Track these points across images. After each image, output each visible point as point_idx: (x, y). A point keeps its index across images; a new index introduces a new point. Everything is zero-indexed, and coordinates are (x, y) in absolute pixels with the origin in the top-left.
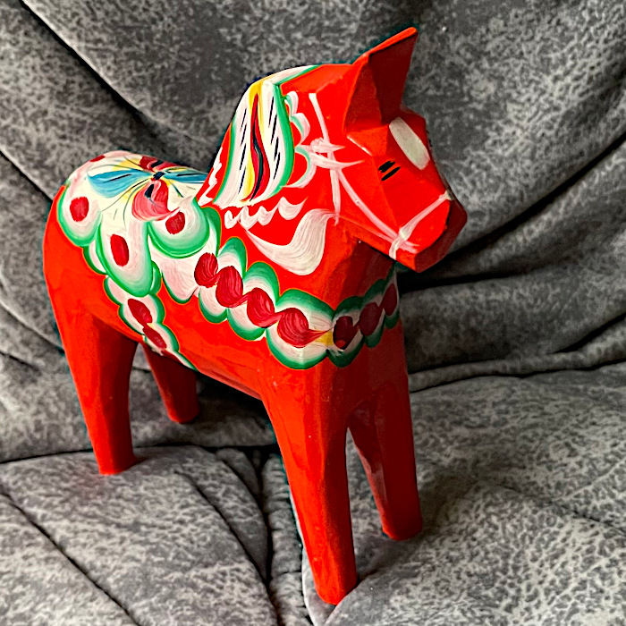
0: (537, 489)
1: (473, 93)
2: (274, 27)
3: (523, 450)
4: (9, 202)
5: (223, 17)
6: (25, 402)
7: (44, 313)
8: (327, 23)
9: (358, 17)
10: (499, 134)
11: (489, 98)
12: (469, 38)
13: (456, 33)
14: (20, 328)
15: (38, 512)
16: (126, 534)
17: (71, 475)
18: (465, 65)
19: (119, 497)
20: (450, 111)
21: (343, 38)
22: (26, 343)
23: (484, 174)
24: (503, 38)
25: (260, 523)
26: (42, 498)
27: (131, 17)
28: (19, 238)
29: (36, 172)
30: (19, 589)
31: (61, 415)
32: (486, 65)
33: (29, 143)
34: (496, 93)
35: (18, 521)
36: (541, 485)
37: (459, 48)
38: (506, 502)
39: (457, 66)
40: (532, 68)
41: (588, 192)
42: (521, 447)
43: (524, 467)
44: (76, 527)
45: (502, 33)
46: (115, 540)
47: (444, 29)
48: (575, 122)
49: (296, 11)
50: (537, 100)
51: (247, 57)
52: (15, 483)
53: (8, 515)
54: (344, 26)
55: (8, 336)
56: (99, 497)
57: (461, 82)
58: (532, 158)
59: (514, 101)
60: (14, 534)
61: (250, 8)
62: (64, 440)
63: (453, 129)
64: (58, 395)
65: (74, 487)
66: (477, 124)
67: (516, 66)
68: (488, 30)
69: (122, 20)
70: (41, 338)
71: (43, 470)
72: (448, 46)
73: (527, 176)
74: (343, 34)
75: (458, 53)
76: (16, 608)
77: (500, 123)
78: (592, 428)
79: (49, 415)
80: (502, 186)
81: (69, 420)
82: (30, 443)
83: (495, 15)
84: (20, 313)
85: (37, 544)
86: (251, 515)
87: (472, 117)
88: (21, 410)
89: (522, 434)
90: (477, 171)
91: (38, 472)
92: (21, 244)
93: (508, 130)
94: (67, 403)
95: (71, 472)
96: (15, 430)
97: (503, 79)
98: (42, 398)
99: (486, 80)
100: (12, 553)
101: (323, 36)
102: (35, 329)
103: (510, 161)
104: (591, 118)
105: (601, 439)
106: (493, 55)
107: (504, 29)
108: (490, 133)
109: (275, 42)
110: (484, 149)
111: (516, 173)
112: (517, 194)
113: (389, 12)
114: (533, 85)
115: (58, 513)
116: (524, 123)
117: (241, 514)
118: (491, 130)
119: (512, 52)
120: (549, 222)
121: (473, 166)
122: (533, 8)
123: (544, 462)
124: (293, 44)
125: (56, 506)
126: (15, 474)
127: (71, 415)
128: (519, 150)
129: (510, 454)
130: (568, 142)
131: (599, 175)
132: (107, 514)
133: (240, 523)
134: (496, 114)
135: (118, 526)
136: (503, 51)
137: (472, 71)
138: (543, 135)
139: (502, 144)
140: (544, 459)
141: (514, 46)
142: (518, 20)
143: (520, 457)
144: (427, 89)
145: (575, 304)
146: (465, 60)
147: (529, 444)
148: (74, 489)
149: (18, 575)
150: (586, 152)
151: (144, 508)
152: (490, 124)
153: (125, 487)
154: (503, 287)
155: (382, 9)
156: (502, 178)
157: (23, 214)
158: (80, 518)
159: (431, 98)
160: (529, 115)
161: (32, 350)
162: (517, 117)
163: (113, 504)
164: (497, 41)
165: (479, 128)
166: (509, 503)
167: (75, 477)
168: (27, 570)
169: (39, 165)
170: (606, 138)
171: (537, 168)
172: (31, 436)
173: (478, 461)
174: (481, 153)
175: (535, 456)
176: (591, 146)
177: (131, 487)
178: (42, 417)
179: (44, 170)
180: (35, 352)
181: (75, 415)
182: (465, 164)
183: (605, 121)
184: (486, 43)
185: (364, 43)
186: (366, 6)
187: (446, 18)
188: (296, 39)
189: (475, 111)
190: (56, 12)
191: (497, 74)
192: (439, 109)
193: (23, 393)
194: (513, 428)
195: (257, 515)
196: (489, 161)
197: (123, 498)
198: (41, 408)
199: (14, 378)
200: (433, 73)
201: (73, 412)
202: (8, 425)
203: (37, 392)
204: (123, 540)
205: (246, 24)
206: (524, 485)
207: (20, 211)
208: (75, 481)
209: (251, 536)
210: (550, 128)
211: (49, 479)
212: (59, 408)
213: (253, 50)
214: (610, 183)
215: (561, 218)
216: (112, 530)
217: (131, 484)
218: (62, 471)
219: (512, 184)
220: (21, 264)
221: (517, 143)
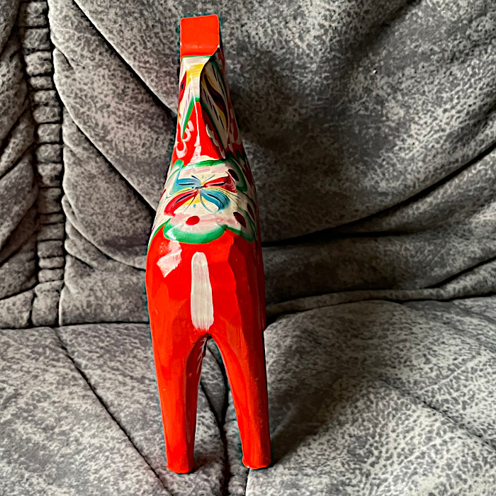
0: (402, 383)
1: (389, 115)
2: (262, 62)
3: (395, 356)
4: (82, 161)
5: (229, 52)
6: (82, 288)
7: (99, 233)
8: (297, 62)
9: (318, 60)
10: (404, 144)
11: (399, 119)
12: (391, 79)
13: (382, 75)
14: (83, 241)
15: (83, 362)
16: (136, 384)
17: (106, 337)
18: (386, 96)
19: (135, 357)
20: (373, 125)
21: (307, 73)
22: (87, 251)
23: (391, 169)
24: (413, 80)
25: (222, 385)
26: (87, 353)
27: (169, 48)
28: (86, 185)
29: (101, 144)
30: (64, 414)
31: (104, 298)
32: (400, 97)
33: (97, 125)
34: (405, 117)
35: (69, 368)
36: (404, 381)
37: (383, 85)
38: (381, 387)
39: (380, 97)
40: (430, 102)
41: (459, 186)
42: (394, 354)
43: (395, 367)
44: (105, 375)
45: (413, 77)
46: (127, 388)
47: (375, 71)
48: (455, 140)
49: (277, 53)
50: (431, 123)
51: (243, 80)
52: (71, 341)
53: (63, 363)
54: (309, 65)
55: (75, 245)
56: (122, 356)
57: (382, 107)
58: (424, 161)
59: (416, 123)
60: (66, 376)
61: (247, 48)
62: (105, 314)
63: (374, 138)
64: (103, 285)
65: (107, 346)
66: (391, 135)
67: (420, 100)
68: (403, 75)
69: (164, 50)
70: (96, 248)
71: (90, 333)
72: (376, 84)
73: (419, 172)
74: (307, 71)
75: (382, 88)
76: (61, 427)
77: (405, 136)
78: (442, 346)
79: (96, 297)
80: (402, 177)
81: (109, 302)
82: (83, 314)
83: (409, 65)
84: (84, 231)
85: (78, 385)
86: (217, 379)
87: (387, 130)
88: (78, 293)
89: (396, 345)
90: (387, 166)
91: (86, 334)
92: (87, 188)
93: (410, 141)
94: (108, 290)
95: (106, 335)
96: (75, 306)
97: (410, 108)
98: (93, 286)
99: (399, 108)
100: (63, 389)
101: (294, 70)
102: (93, 242)
103: (409, 162)
104: (466, 138)
105: (447, 354)
106: (405, 91)
107: (414, 75)
108: (398, 143)
109: (262, 72)
110: (393, 152)
111: (412, 170)
112: (412, 184)
113: (339, 58)
114: (430, 114)
115: (94, 364)
116: (421, 138)
117: (210, 377)
118: (399, 140)
119: (418, 90)
120: (431, 203)
121: (384, 163)
122: (435, 62)
123: (408, 366)
124: (273, 74)
125: (94, 360)
126: (72, 334)
127: (110, 299)
128: (416, 155)
129: (387, 358)
130: (449, 153)
131: (467, 175)
132: (126, 369)
133: (209, 384)
134: (403, 130)
135: (132, 378)
136: (412, 89)
137: (390, 100)
138: (433, 147)
139: (405, 150)
140: (408, 363)
141: (420, 86)
142: (424, 70)
143: (393, 360)
144: (359, 110)
145: (442, 258)
146: (387, 93)
147: (400, 352)
148: (107, 348)
149: (65, 404)
150: (460, 160)
151: (149, 368)
152: (399, 137)
153: (140, 350)
154: (396, 242)
155: (334, 56)
156: (403, 172)
157: (90, 169)
158: (108, 370)
159: (361, 116)
160: (424, 132)
161: (90, 256)
162: (418, 134)
163: (130, 362)
164: (409, 82)
165: (391, 138)
166: (383, 389)
167: (108, 339)
168: (70, 402)
169: (102, 139)
170: (475, 152)
171: (426, 168)
172: (84, 310)
173: (365, 360)
174: (391, 155)
175: (403, 360)
176: (463, 157)
177: (143, 351)
178: (92, 299)
179: (105, 143)
180: (92, 257)
181: (112, 299)
182: (379, 161)
183: (475, 141)
184: (401, 83)
185: (320, 77)
186: (324, 53)
187: (377, 65)
188: (276, 71)
189: (389, 127)
190: (121, 41)
191: (407, 104)
192: (365, 123)
193: (81, 282)
194: (391, 341)
195: (220, 379)
196: (395, 160)
197: (137, 358)
198: (92, 294)
199: (77, 272)
200: (364, 100)
201: (111, 297)
202: (70, 302)
203: (90, 282)
204: (133, 388)
205: (244, 58)
206: (393, 379)
207: (88, 168)
208: (108, 342)
209: (214, 393)
210: (438, 143)
211: (92, 340)
212: (103, 294)
213: (247, 75)
214: (474, 181)
215: (439, 201)
216: (128, 380)
217: (143, 348)
218: (101, 334)
219: (409, 176)
220: (87, 200)
221: (415, 151)
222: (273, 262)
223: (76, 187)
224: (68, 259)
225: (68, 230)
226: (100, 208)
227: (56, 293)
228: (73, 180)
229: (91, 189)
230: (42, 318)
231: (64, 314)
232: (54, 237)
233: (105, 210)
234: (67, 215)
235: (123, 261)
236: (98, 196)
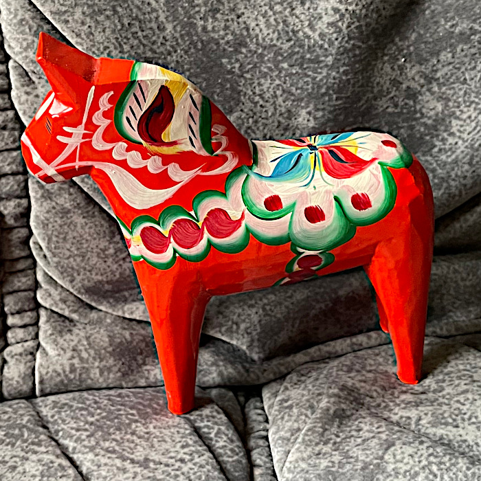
0: (468, 446)
1: (424, 111)
2: (266, 58)
3: (456, 412)
4: (52, 193)
5: (224, 50)
6: (63, 349)
7: (78, 278)
8: (308, 56)
9: (334, 52)
10: (444, 144)
11: (437, 115)
12: (423, 67)
13: (412, 64)
14: (60, 289)
15: (70, 444)
16: (138, 470)
17: (96, 410)
18: (419, 89)
19: (133, 433)
20: (405, 124)
21: (321, 68)
22: (64, 301)
24: (451, 67)
25: (244, 461)
26: (73, 432)
27: (151, 50)
28: (59, 222)
31: (91, 359)
32: (436, 89)
34: (443, 111)
35: (54, 454)
36: (471, 443)
37: (414, 75)
38: (445, 455)
39: (412, 89)
40: (473, 92)
42: (455, 410)
43: (457, 426)
44: (99, 460)
45: (450, 63)
46: (127, 475)
47: (403, 60)
49: (283, 46)
50: (476, 117)
51: (243, 82)
52: (53, 416)
53: (46, 447)
54: (323, 58)
55: (50, 295)
56: (118, 432)
57: (414, 102)
58: (470, 164)
59: (458, 118)
60: (51, 465)
61: (246, 43)
62: (92, 380)
63: (407, 140)
64: (89, 344)
65: (98, 420)
66: (426, 135)
67: (460, 89)
68: (438, 61)
69: (144, 53)
70: (75, 296)
71: (75, 404)
72: (406, 74)
73: (465, 177)
74: (321, 65)
75: (413, 79)
77: (445, 135)
79: (81, 359)
80: (445, 185)
81: (97, 364)
82: (66, 382)
83: (445, 49)
84: (60, 278)
85: (67, 476)
86: (237, 454)
87: (422, 129)
88: (59, 355)
89: (455, 399)
91: (72, 406)
92: (61, 226)
93: (451, 140)
94: (95, 350)
95: (95, 406)
96: (55, 371)
97: (449, 100)
98: (76, 346)
99: (435, 100)
101: (305, 66)
102: (72, 290)
103: (452, 165)
106: (441, 80)
107: (452, 61)
108: (437, 143)
109: (266, 70)
110: (431, 155)
111: (456, 176)
112: (457, 192)
113: (359, 47)
114: (474, 105)
115: (85, 447)
116: (465, 136)
117: (229, 453)
118: (438, 140)
119: (458, 79)
122: (476, 44)
123: (474, 423)
124: (280, 72)
125: (84, 440)
126: (53, 409)
127: (98, 360)
128: (460, 157)
129: (446, 415)
132: (124, 450)
133: (228, 461)
134: (443, 128)
135: (133, 461)
136: (450, 78)
137: (425, 93)
139: (446, 152)
140: (473, 420)
141: (459, 74)
142: (463, 53)
143: (454, 417)
144: (387, 108)
146: (419, 84)
147: (461, 407)
148: (98, 424)
151: (153, 446)
152: (437, 136)
153: (139, 424)
154: (443, 263)
155: (353, 45)
156: (446, 179)
157: (63, 203)
158: (102, 452)
159: (390, 114)
160: (469, 129)
161: (69, 307)
162: (459, 131)
163: (128, 441)
164: (446, 69)
165: (428, 138)
166: (448, 457)
167: (99, 411)
171: (474, 171)
172: (66, 376)
173: (420, 419)
174: (429, 158)
175: (466, 417)
177: (144, 424)
178: (76, 361)
180: (71, 308)
181: (101, 360)
184: (436, 71)
185: (338, 72)
186: (340, 43)
187: (405, 51)
188: (283, 68)
189: (425, 125)
190: (92, 45)
191: (444, 96)
192: (396, 123)
193: (61, 341)
194: (449, 394)
195: (242, 454)
196: (435, 165)
197: (137, 435)
198: (75, 354)
199: (55, 328)
200: (392, 95)
201: (100, 358)
202: (48, 367)
203: (72, 341)
204: (136, 474)
205: (243, 56)
206: (457, 442)
207: (61, 201)
208: (99, 414)
209: (237, 474)
211: (78, 413)
212: (89, 355)
213: (248, 76)
216: (127, 464)
217: (143, 422)
218: (89, 405)
219: (453, 183)
220: (61, 241)
221: (459, 151)
222: (294, 300)
223: (47, 225)
224: (43, 313)
225: (40, 277)
226: (78, 249)
227: (30, 357)
228: (42, 218)
229: (66, 227)
230: (15, 389)
231: (41, 382)
232: (23, 288)
233: (84, 250)
234: (38, 259)
235: (110, 311)
236: (75, 234)
